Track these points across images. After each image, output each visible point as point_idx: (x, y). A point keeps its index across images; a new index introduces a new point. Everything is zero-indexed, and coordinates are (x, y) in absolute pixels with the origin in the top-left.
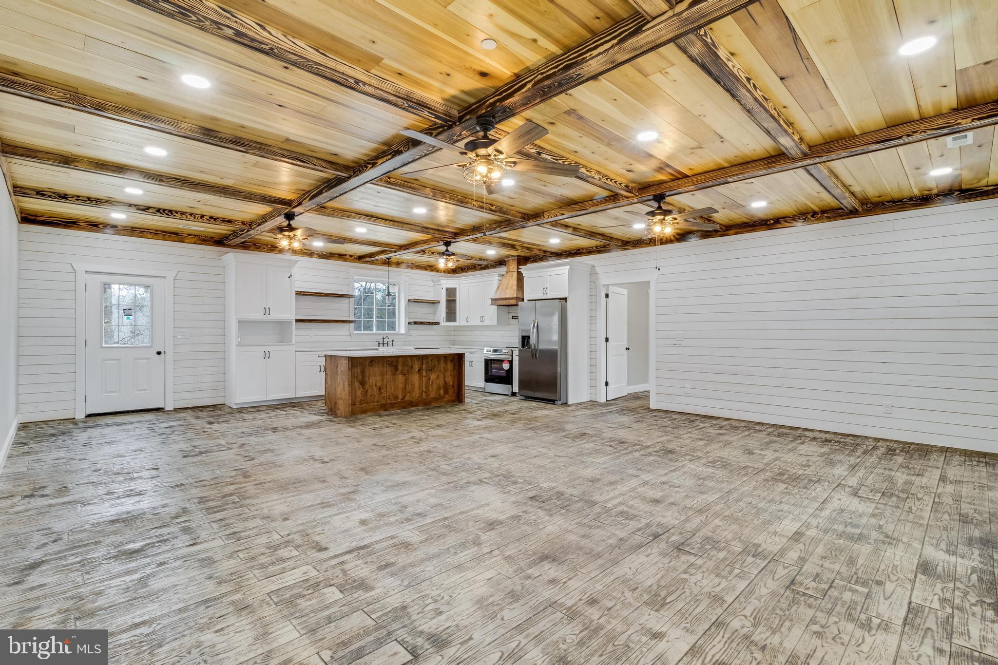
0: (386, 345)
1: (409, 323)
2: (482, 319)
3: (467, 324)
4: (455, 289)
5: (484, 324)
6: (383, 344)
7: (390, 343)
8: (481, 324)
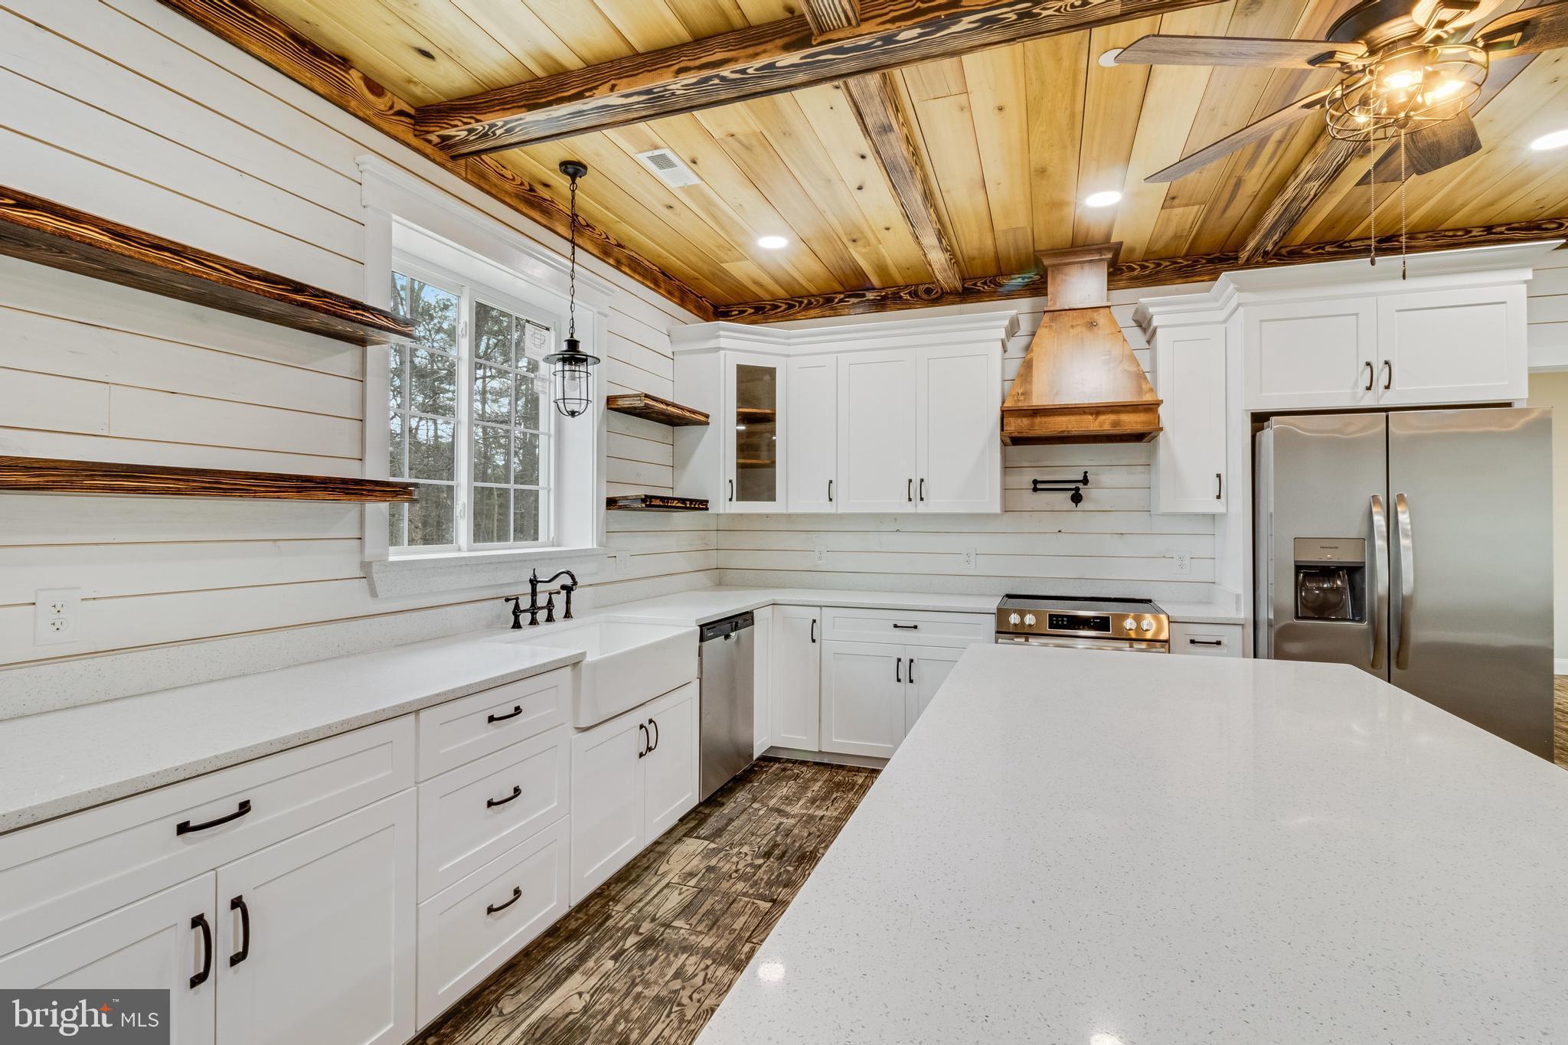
0: (542, 615)
1: (611, 503)
2: (916, 489)
3: (828, 508)
4: (771, 372)
5: (922, 508)
6: (534, 609)
7: (559, 601)
8: (909, 508)
